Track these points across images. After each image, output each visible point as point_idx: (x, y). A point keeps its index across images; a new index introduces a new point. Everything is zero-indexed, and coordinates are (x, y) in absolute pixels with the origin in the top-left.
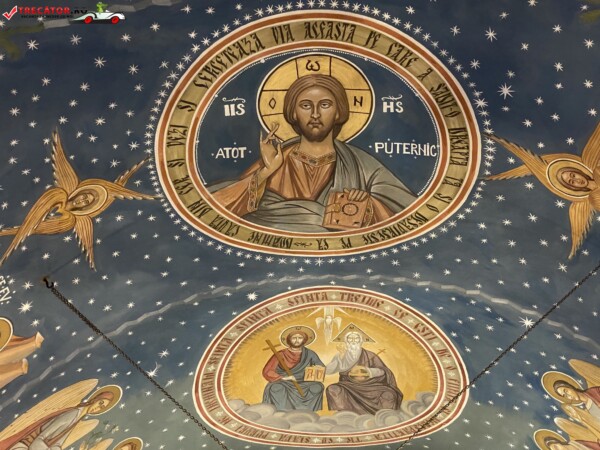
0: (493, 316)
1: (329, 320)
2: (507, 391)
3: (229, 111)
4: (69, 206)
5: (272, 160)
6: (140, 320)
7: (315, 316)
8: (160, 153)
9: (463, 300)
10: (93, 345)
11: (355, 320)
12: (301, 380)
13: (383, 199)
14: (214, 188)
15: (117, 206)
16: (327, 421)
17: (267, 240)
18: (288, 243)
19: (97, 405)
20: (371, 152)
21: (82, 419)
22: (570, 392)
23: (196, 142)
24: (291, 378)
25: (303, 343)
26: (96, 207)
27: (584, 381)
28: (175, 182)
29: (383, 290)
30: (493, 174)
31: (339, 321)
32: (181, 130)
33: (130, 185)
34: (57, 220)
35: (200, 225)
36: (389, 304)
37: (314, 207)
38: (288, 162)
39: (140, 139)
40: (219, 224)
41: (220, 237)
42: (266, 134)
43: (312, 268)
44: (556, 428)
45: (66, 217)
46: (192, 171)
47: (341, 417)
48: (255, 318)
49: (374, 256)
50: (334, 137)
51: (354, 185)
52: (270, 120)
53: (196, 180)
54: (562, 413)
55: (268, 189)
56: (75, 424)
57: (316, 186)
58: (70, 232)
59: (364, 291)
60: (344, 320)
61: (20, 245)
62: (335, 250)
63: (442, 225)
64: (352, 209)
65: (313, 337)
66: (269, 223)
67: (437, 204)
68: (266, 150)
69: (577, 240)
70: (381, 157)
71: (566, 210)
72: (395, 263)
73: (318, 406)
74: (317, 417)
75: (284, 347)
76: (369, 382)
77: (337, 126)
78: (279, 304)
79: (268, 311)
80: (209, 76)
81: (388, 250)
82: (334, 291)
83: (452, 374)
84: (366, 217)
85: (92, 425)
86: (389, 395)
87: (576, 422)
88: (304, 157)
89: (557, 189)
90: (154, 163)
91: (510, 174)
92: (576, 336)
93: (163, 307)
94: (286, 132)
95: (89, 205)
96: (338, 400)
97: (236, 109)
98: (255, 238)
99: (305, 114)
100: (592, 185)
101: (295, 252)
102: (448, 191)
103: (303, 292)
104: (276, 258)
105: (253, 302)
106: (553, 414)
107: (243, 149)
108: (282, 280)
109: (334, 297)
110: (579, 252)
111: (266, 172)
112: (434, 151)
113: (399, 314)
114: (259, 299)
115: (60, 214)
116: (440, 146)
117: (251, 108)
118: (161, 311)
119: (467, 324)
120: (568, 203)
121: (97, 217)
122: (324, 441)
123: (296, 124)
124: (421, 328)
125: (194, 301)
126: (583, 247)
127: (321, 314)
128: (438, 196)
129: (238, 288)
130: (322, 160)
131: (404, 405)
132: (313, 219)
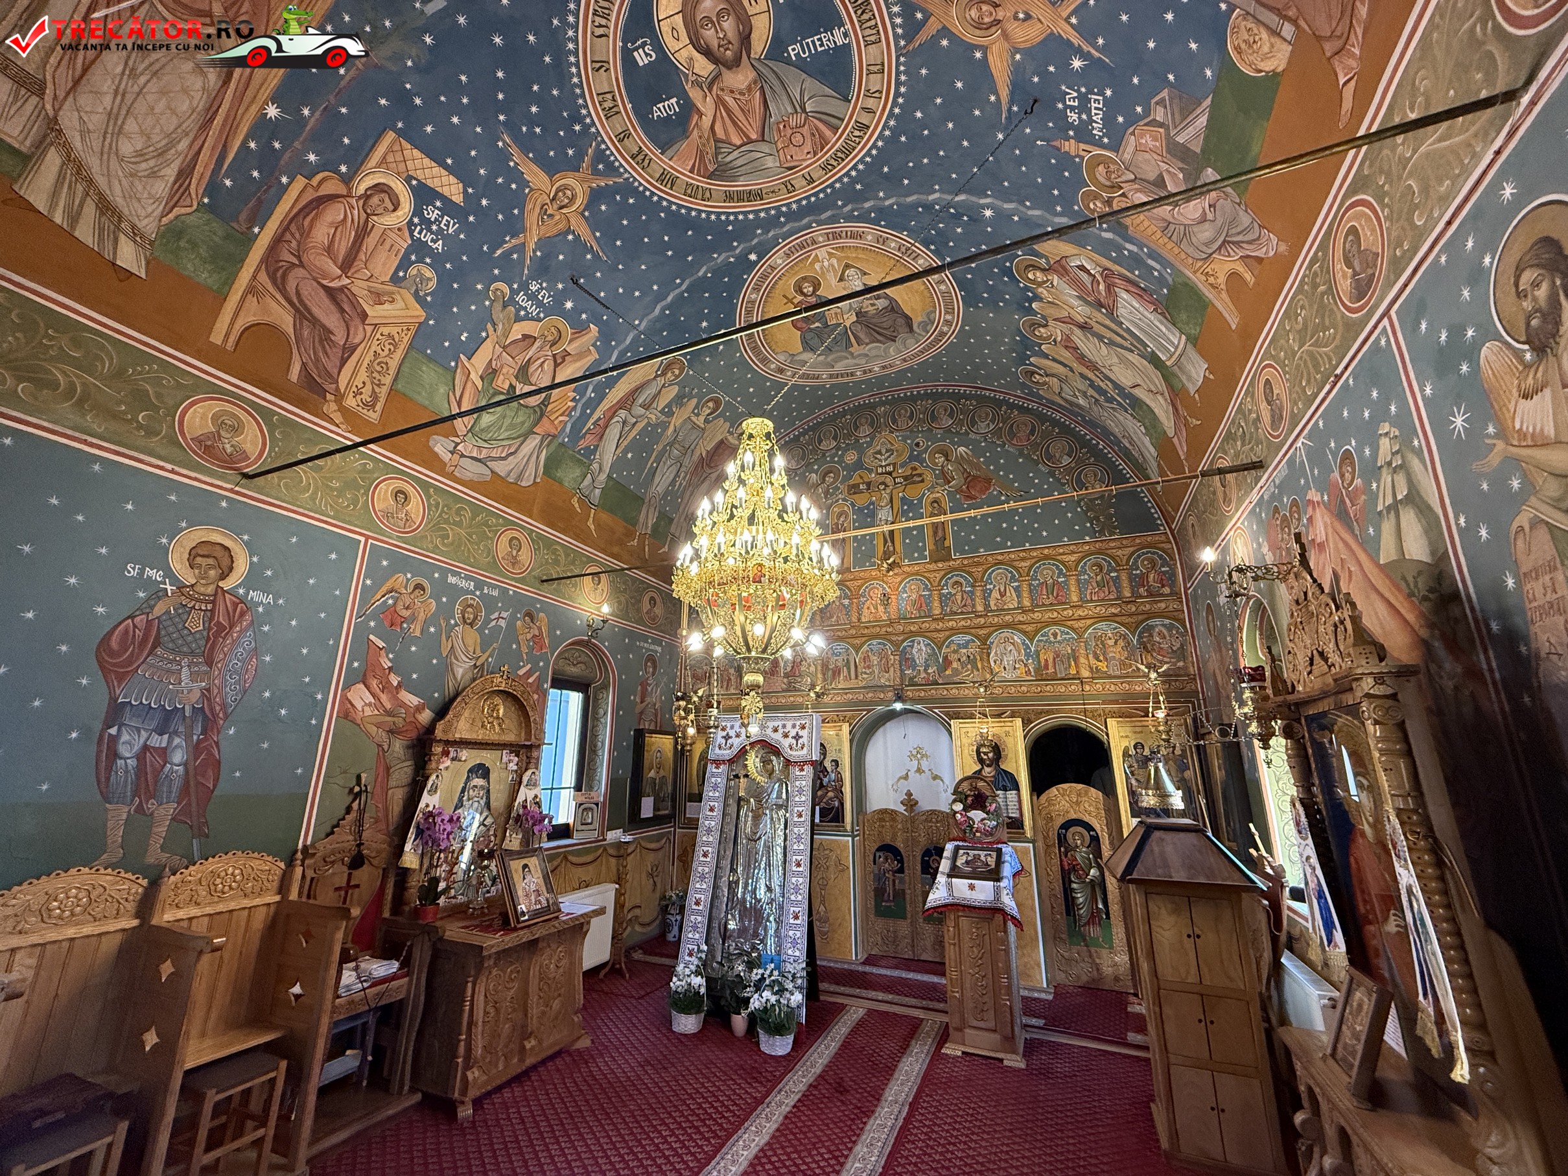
0: (958, 216)
1: (826, 263)
2: (990, 289)
3: (641, 58)
4: (555, 207)
5: (706, 105)
6: (669, 299)
7: (812, 263)
8: (605, 130)
9: (928, 207)
10: (642, 328)
11: (848, 258)
12: (826, 326)
13: (823, 116)
14: (670, 153)
15: (596, 196)
16: (859, 355)
17: (740, 197)
18: (759, 195)
19: (669, 374)
20: (788, 61)
21: (663, 386)
22: (1038, 274)
23: (629, 106)
24: (817, 324)
25: (814, 292)
26: (579, 202)
27: (1047, 258)
28: (633, 158)
29: (859, 219)
30: (908, 43)
31: (834, 261)
32: (609, 96)
33: (596, 172)
34: (552, 222)
35: (677, 199)
36: (869, 233)
37: (765, 147)
38: (720, 102)
39: (580, 119)
40: (692, 191)
41: (696, 204)
42: (686, 76)
43: (791, 216)
44: (1035, 313)
45: (557, 217)
46: (639, 138)
47: (870, 350)
48: (764, 277)
49: (838, 185)
50: (749, 57)
51: (790, 110)
52: (683, 56)
53: (652, 151)
54: (1037, 298)
55: (717, 141)
56: (660, 392)
57: (756, 122)
58: (569, 231)
59: (843, 226)
60: (838, 260)
61: (534, 251)
62: (803, 190)
63: (883, 129)
64: (798, 139)
65: (820, 284)
66: (734, 178)
67: (870, 103)
68: (694, 94)
69: (1004, 93)
70: (801, 65)
71: (985, 57)
72: (859, 187)
73: (849, 345)
74: (852, 354)
75: (800, 298)
76: (880, 313)
77: (745, 39)
78: (777, 258)
79: (773, 268)
80: (603, 22)
81: (847, 174)
82: (819, 233)
83: (943, 287)
84: (814, 143)
85: (674, 390)
86: (901, 321)
87: (1049, 302)
88: (732, 92)
89: (970, 36)
90: (603, 141)
91: (922, 37)
92: (1030, 212)
93: (683, 285)
94: (704, 67)
95: (572, 200)
96: (862, 335)
97: (647, 55)
98: (729, 197)
99: (709, 34)
100: (1000, 14)
101: (770, 203)
102: (875, 82)
103: (794, 240)
104: (756, 212)
105: (756, 263)
106: (1031, 301)
107: (674, 100)
108: (770, 234)
109: (821, 239)
110: (1009, 110)
111: (706, 122)
112: (846, 35)
113: (881, 240)
114: (760, 258)
115: (551, 216)
116: (848, 26)
117: (659, 47)
118: (684, 287)
119: (940, 232)
120: (984, 49)
121: (584, 210)
122: (865, 372)
123: (707, 53)
124: (903, 249)
125: (706, 273)
126: (1012, 102)
127: (816, 258)
128: (869, 94)
129: (737, 251)
130: (749, 89)
131: (915, 327)
132: (770, 162)
